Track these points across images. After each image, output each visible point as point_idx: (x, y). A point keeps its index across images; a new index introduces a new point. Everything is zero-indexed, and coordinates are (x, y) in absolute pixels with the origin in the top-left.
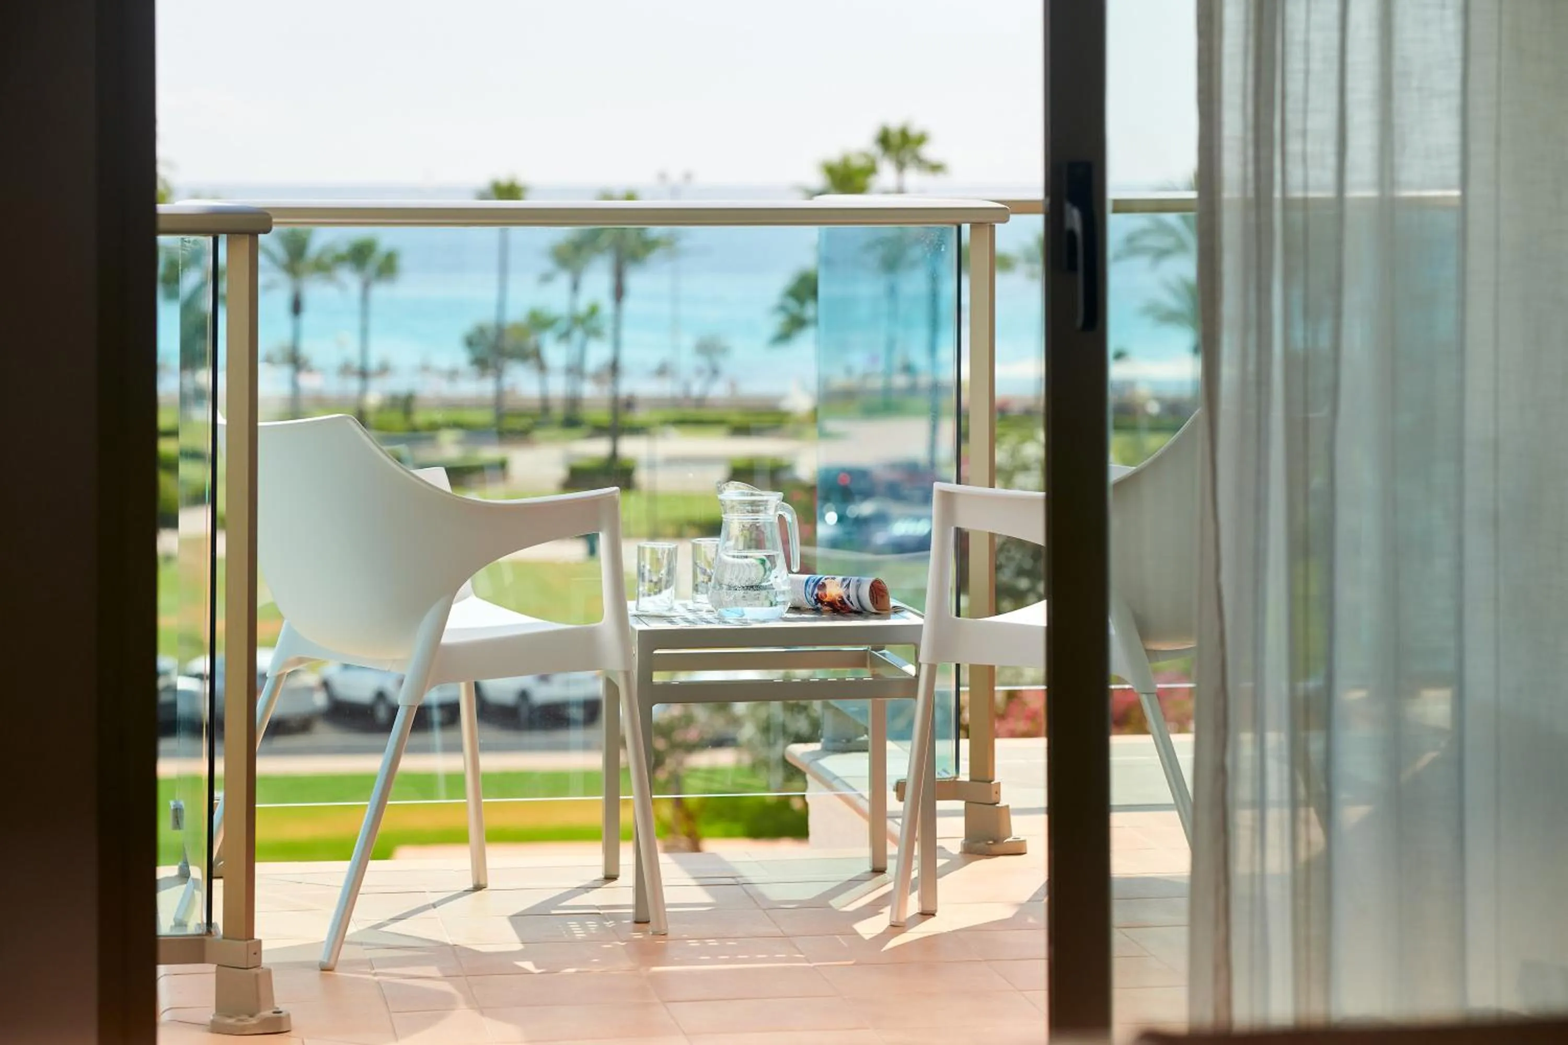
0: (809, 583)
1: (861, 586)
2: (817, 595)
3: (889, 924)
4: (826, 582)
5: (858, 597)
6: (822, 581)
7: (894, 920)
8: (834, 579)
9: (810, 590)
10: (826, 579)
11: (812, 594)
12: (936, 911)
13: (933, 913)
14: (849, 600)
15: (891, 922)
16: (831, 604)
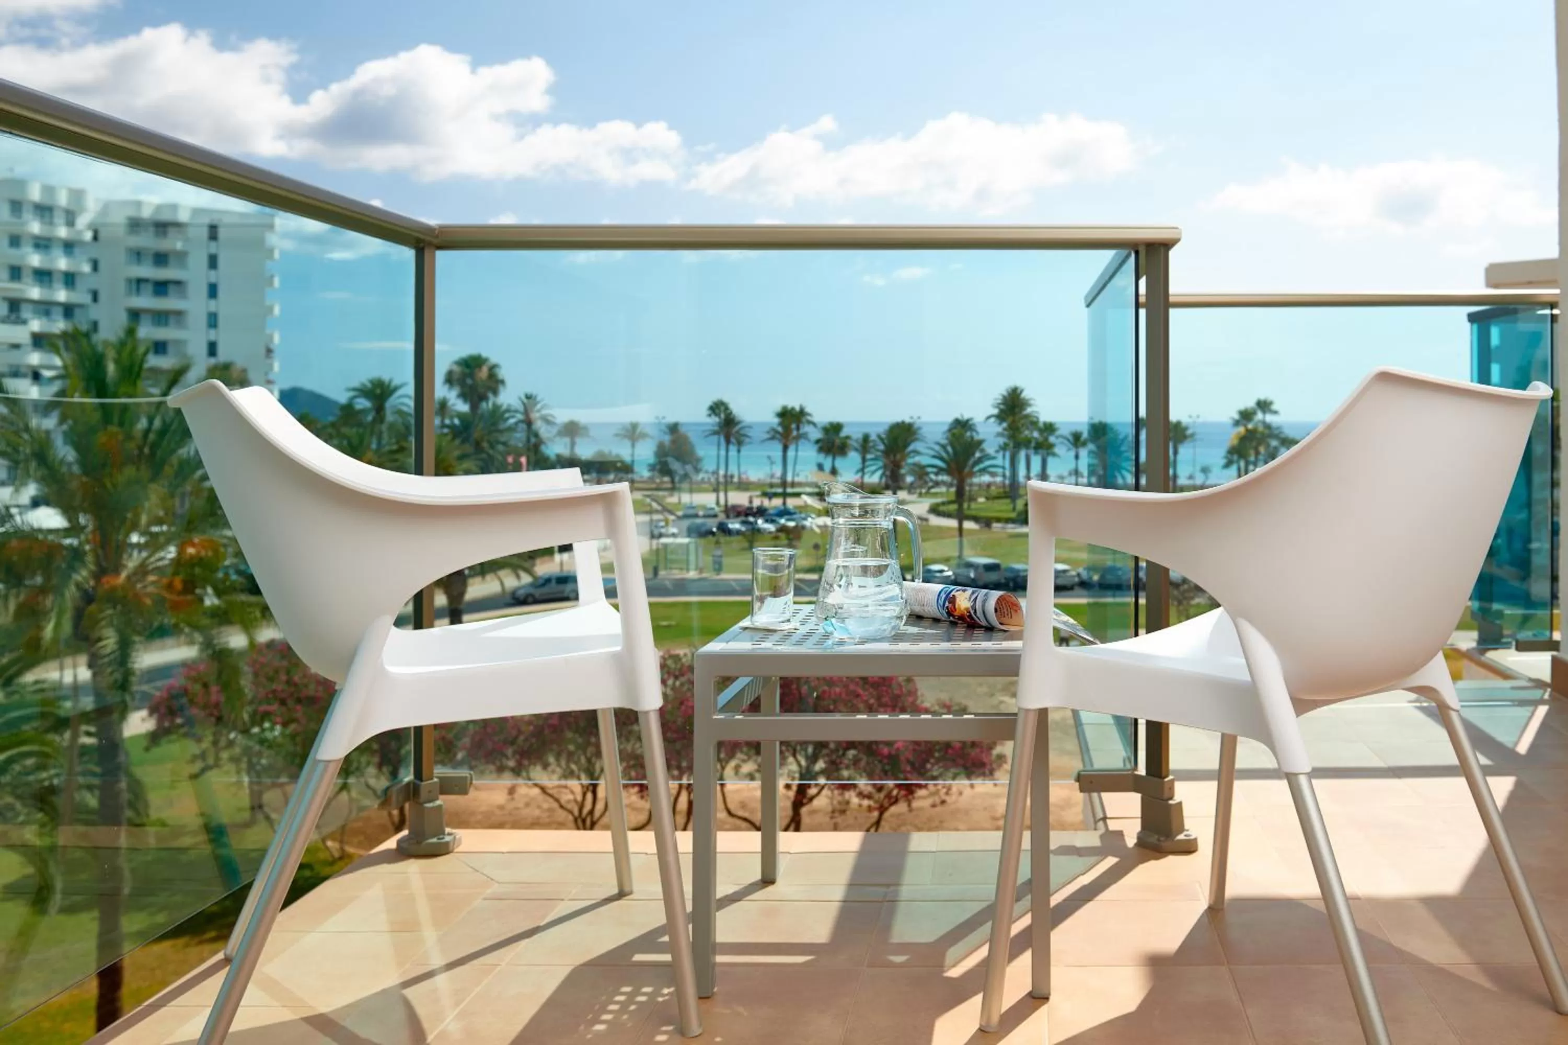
0: (941, 595)
1: (988, 600)
2: (947, 607)
3: (977, 1026)
4: (957, 594)
5: (984, 612)
6: (952, 593)
7: (983, 1024)
8: (964, 591)
9: (941, 602)
10: (957, 591)
11: (944, 605)
12: (1049, 994)
13: (1046, 996)
14: (976, 615)
15: (981, 1025)
16: (961, 617)
